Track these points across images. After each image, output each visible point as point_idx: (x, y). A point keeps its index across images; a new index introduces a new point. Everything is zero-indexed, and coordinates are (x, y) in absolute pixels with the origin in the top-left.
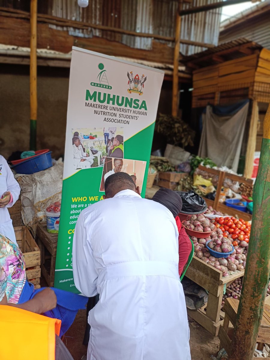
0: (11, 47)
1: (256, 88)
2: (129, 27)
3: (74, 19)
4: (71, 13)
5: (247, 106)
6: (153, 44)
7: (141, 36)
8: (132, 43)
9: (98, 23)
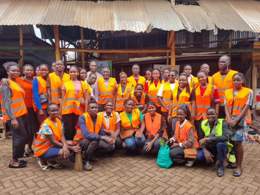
0: (161, 57)
1: (253, 59)
2: (206, 40)
3: (182, 43)
4: (181, 41)
5: (251, 67)
6: (218, 44)
7: (212, 42)
8: (208, 46)
9: (192, 42)
